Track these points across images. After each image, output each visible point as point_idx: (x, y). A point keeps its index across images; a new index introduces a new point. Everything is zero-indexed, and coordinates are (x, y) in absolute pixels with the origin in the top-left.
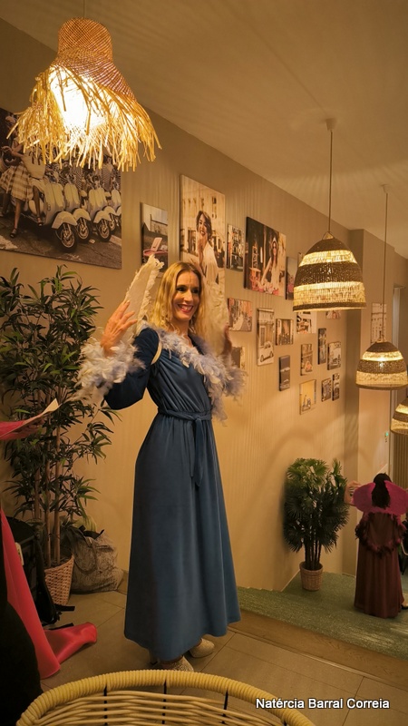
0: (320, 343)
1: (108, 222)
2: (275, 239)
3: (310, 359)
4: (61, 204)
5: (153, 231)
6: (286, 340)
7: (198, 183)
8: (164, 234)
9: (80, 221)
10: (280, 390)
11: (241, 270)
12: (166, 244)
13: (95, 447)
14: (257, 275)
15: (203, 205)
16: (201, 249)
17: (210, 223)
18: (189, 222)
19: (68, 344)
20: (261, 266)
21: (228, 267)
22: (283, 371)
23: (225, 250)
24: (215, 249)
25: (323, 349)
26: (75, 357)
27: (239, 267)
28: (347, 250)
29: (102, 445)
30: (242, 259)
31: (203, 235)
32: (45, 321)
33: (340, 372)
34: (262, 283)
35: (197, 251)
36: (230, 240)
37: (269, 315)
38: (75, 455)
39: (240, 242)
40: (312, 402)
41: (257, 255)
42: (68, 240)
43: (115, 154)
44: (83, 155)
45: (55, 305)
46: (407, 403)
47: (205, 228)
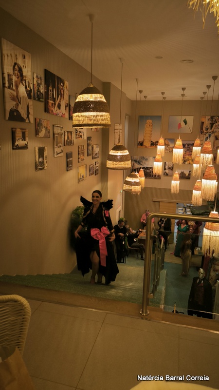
0: (88, 145)
3: (83, 153)
6: (70, 143)
7: (13, 45)
10: (67, 170)
11: (42, 102)
14: (52, 105)
15: (17, 59)
16: (17, 87)
17: (22, 71)
18: (8, 69)
20: (54, 100)
21: (34, 99)
22: (68, 160)
23: (32, 88)
24: (26, 88)
25: (90, 148)
28: (101, 94)
30: (43, 94)
31: (18, 78)
33: (99, 160)
34: (55, 110)
35: (14, 88)
36: (35, 83)
37: (60, 128)
39: (41, 84)
40: (85, 176)
41: (51, 93)
46: (131, 176)
47: (19, 74)
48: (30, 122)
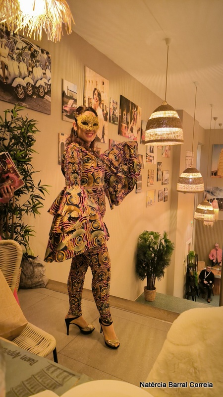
1: (44, 87)
2: (135, 110)
3: (153, 178)
4: (17, 73)
5: (69, 95)
7: (94, 72)
8: (75, 98)
9: (28, 84)
10: (136, 193)
11: (117, 124)
12: (76, 104)
13: (34, 209)
14: (125, 128)
15: (97, 85)
17: (101, 96)
18: (89, 94)
19: (20, 149)
20: (127, 123)
21: (110, 122)
23: (108, 112)
25: (160, 173)
26: (24, 158)
27: (115, 122)
28: (175, 112)
29: (38, 208)
30: (117, 118)
31: (97, 102)
32: (8, 135)
33: (168, 187)
34: (128, 132)
36: (111, 107)
38: (23, 213)
39: (116, 108)
40: (153, 201)
41: (125, 117)
42: (21, 94)
43: (49, 34)
44: (31, 30)
45: (13, 125)
46: (203, 204)
47: (98, 98)
48: (104, 142)
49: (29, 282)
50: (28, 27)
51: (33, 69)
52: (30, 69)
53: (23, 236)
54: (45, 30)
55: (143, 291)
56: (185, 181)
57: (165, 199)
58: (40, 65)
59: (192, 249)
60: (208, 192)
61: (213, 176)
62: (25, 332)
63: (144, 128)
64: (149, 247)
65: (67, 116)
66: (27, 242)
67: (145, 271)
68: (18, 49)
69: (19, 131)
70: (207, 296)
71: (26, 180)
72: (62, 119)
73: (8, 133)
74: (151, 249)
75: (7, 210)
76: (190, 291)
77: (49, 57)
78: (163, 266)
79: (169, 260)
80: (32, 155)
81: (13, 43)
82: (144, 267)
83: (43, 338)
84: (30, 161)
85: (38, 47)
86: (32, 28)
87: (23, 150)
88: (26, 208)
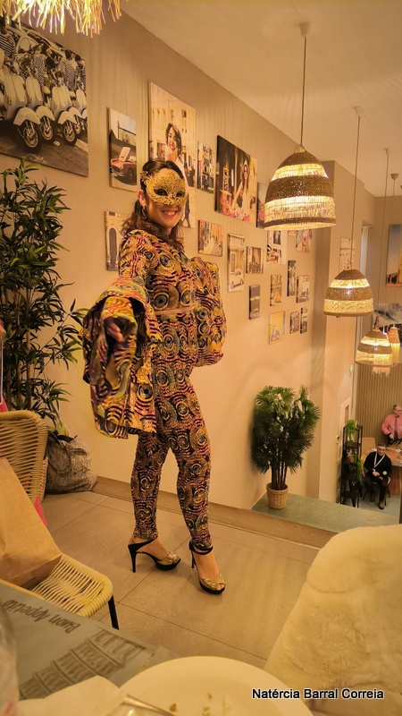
0: (289, 275)
1: (73, 124)
2: (246, 163)
3: (280, 290)
4: (23, 99)
5: (121, 139)
6: (255, 268)
7: (167, 94)
8: (133, 144)
9: (44, 119)
10: (250, 318)
11: (212, 192)
12: (135, 155)
13: (66, 352)
14: (228, 199)
15: (173, 117)
17: (180, 138)
18: (159, 135)
19: (35, 244)
20: (232, 189)
21: (199, 187)
22: (252, 299)
23: (196, 168)
25: (293, 281)
26: (43, 259)
27: (209, 188)
28: (320, 165)
29: (73, 350)
30: (212, 179)
31: (173, 150)
32: (10, 218)
33: (308, 304)
34: (233, 207)
36: (201, 159)
37: (239, 241)
38: (46, 360)
39: (210, 161)
40: (281, 332)
41: (227, 177)
42: (32, 139)
43: (79, 20)
44: (43, 15)
45: (19, 200)
46: (371, 335)
47: (175, 143)
48: (189, 226)
49: (63, 482)
50: (37, 7)
51: (51, 89)
52: (47, 90)
53: (47, 402)
54: (71, 13)
55: (264, 491)
56: (338, 294)
57: (302, 328)
58: (65, 81)
59: (352, 417)
60: (381, 313)
61: (391, 284)
62: (58, 571)
63: (262, 198)
64: (275, 415)
65: (118, 178)
66: (55, 411)
67: (268, 456)
68: (21, 51)
69: (31, 210)
70: (378, 499)
71: (49, 300)
72: (110, 185)
73: (11, 214)
74: (278, 418)
75: (17, 356)
76: (348, 489)
77: (81, 66)
78: (301, 447)
79: (311, 436)
80: (57, 254)
81: (12, 41)
82: (266, 451)
83: (91, 581)
84: (54, 265)
85: (61, 46)
86: (45, 9)
87: (41, 245)
88: (50, 351)
